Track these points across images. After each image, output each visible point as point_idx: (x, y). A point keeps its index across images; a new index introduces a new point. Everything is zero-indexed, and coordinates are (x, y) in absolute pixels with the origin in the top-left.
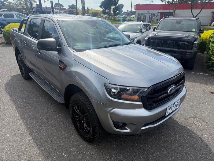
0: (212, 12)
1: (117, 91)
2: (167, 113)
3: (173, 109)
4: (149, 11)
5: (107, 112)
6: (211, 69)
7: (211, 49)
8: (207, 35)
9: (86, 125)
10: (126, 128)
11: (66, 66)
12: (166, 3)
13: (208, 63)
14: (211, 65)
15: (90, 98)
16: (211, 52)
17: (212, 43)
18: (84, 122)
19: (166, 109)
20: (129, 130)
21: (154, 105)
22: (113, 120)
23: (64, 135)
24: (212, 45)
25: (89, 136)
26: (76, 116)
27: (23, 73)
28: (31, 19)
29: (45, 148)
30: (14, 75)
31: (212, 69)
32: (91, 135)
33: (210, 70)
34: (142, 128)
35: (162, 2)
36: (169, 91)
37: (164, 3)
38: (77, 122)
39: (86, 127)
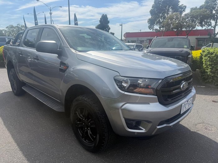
0: (196, 38)
1: (128, 85)
2: (182, 111)
3: (187, 107)
4: (138, 38)
5: (118, 109)
6: (207, 81)
7: (205, 62)
8: (196, 54)
9: (90, 132)
10: (140, 127)
11: (68, 67)
12: (154, 31)
13: (203, 76)
14: (206, 78)
15: (97, 95)
16: (205, 65)
17: (205, 57)
18: (87, 128)
19: (181, 105)
20: (144, 130)
21: (168, 101)
22: (126, 117)
23: (63, 146)
24: (205, 58)
25: (93, 145)
26: (78, 122)
27: (15, 89)
28: (28, 30)
29: (40, 161)
30: (3, 92)
31: (209, 81)
32: (97, 143)
33: (206, 83)
34: (158, 127)
35: (150, 30)
36: (181, 87)
37: (151, 31)
38: (78, 129)
39: (90, 134)
